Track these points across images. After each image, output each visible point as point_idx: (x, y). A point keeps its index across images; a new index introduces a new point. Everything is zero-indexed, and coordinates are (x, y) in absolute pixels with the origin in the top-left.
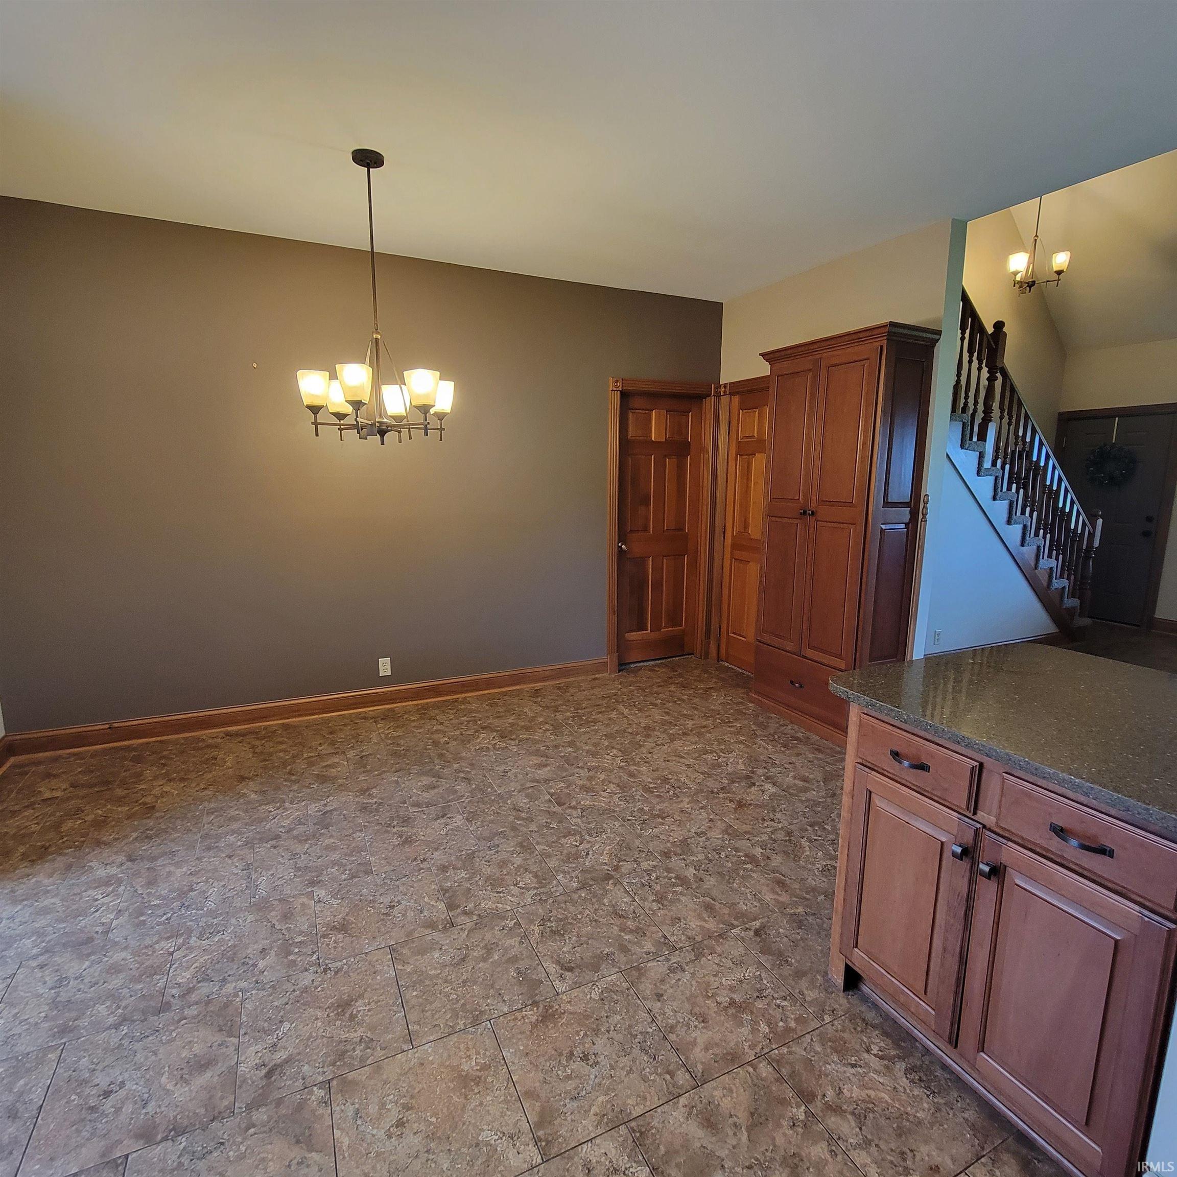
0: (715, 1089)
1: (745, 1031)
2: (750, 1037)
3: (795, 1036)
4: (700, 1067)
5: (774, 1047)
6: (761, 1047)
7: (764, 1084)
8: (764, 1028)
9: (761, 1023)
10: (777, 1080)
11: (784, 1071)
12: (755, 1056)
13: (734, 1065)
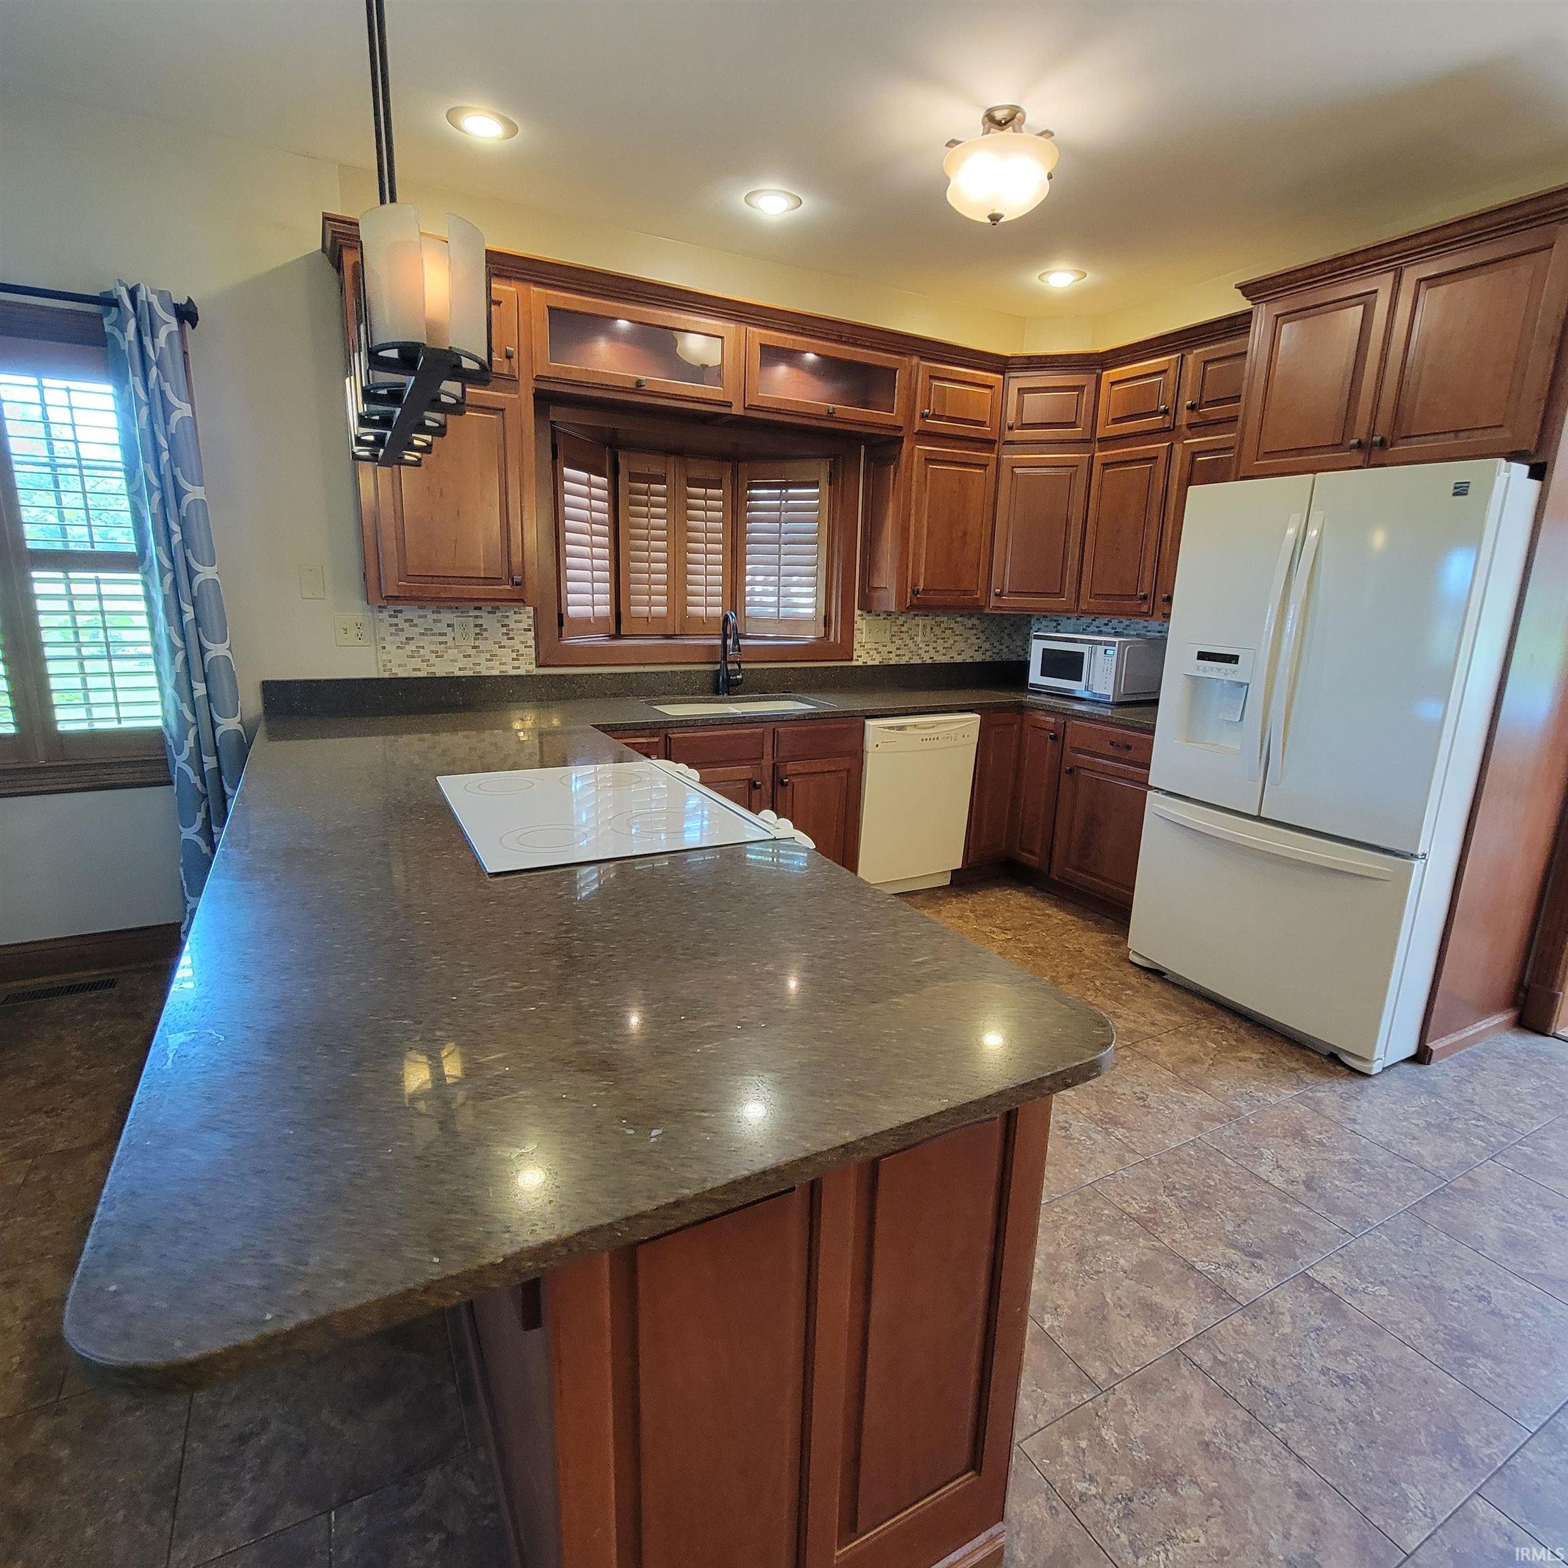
0: (1155, 1345)
1: (1138, 1430)
2: (1127, 1419)
3: (1060, 1422)
4: (1185, 1371)
5: (1090, 1403)
6: (1109, 1403)
7: (1096, 1353)
8: (1109, 1435)
9: (1115, 1446)
10: (1080, 1357)
11: (1072, 1368)
12: (1115, 1390)
13: (1140, 1375)
